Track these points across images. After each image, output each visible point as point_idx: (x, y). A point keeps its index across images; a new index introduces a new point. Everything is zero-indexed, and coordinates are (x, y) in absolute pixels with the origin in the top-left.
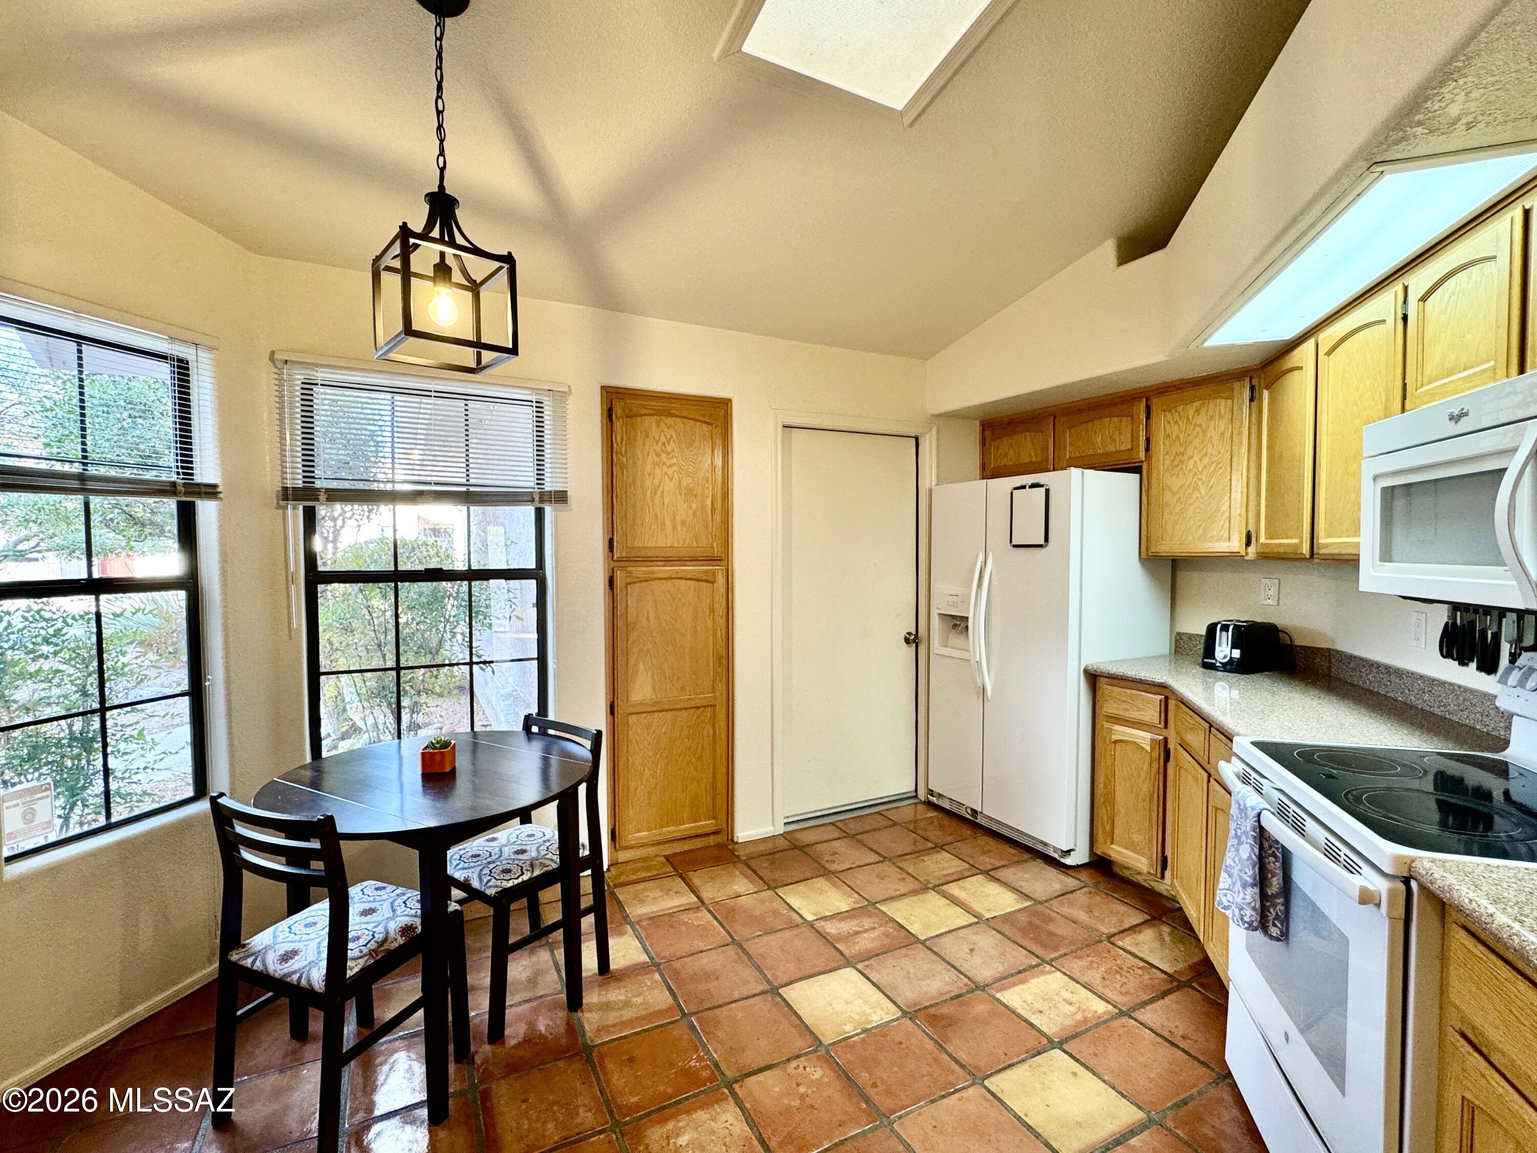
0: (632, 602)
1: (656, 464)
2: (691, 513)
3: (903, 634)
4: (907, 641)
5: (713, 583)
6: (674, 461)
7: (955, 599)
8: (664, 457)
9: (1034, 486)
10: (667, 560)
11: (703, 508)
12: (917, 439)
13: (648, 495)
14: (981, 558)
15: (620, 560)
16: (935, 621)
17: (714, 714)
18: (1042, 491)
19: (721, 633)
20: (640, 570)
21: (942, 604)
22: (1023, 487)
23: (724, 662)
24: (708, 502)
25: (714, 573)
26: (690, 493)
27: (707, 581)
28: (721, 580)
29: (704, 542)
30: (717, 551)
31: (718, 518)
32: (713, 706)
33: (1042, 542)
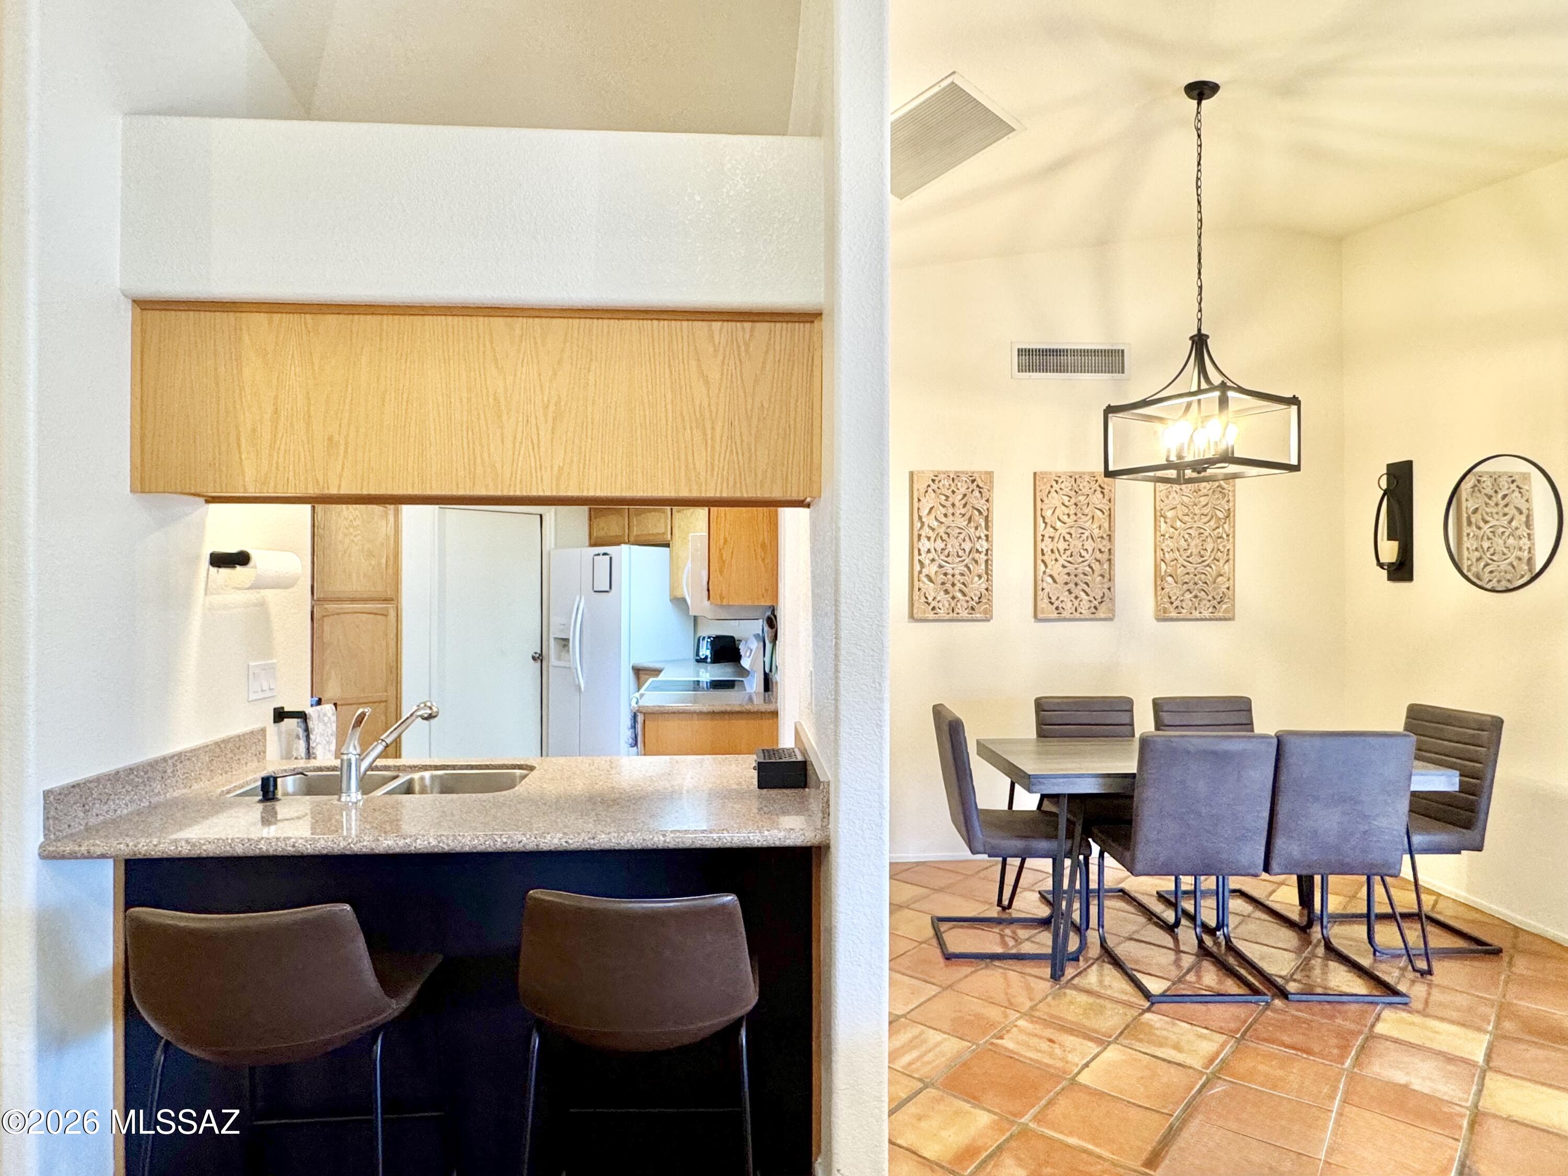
0: (327, 628)
1: (345, 535)
2: (370, 568)
3: (532, 653)
4: (534, 658)
5: (386, 616)
6: (359, 532)
7: (562, 627)
8: (351, 530)
9: (605, 554)
10: (353, 600)
11: (379, 564)
12: (541, 516)
13: (340, 555)
14: (578, 599)
15: (319, 600)
16: (552, 641)
17: (386, 708)
18: (608, 557)
19: (392, 650)
20: (332, 607)
21: (555, 632)
22: (598, 555)
23: (394, 670)
24: (384, 561)
25: (387, 609)
26: (370, 554)
27: (383, 615)
28: (392, 614)
29: (380, 588)
30: (390, 594)
31: (390, 571)
32: (386, 701)
33: (608, 589)
